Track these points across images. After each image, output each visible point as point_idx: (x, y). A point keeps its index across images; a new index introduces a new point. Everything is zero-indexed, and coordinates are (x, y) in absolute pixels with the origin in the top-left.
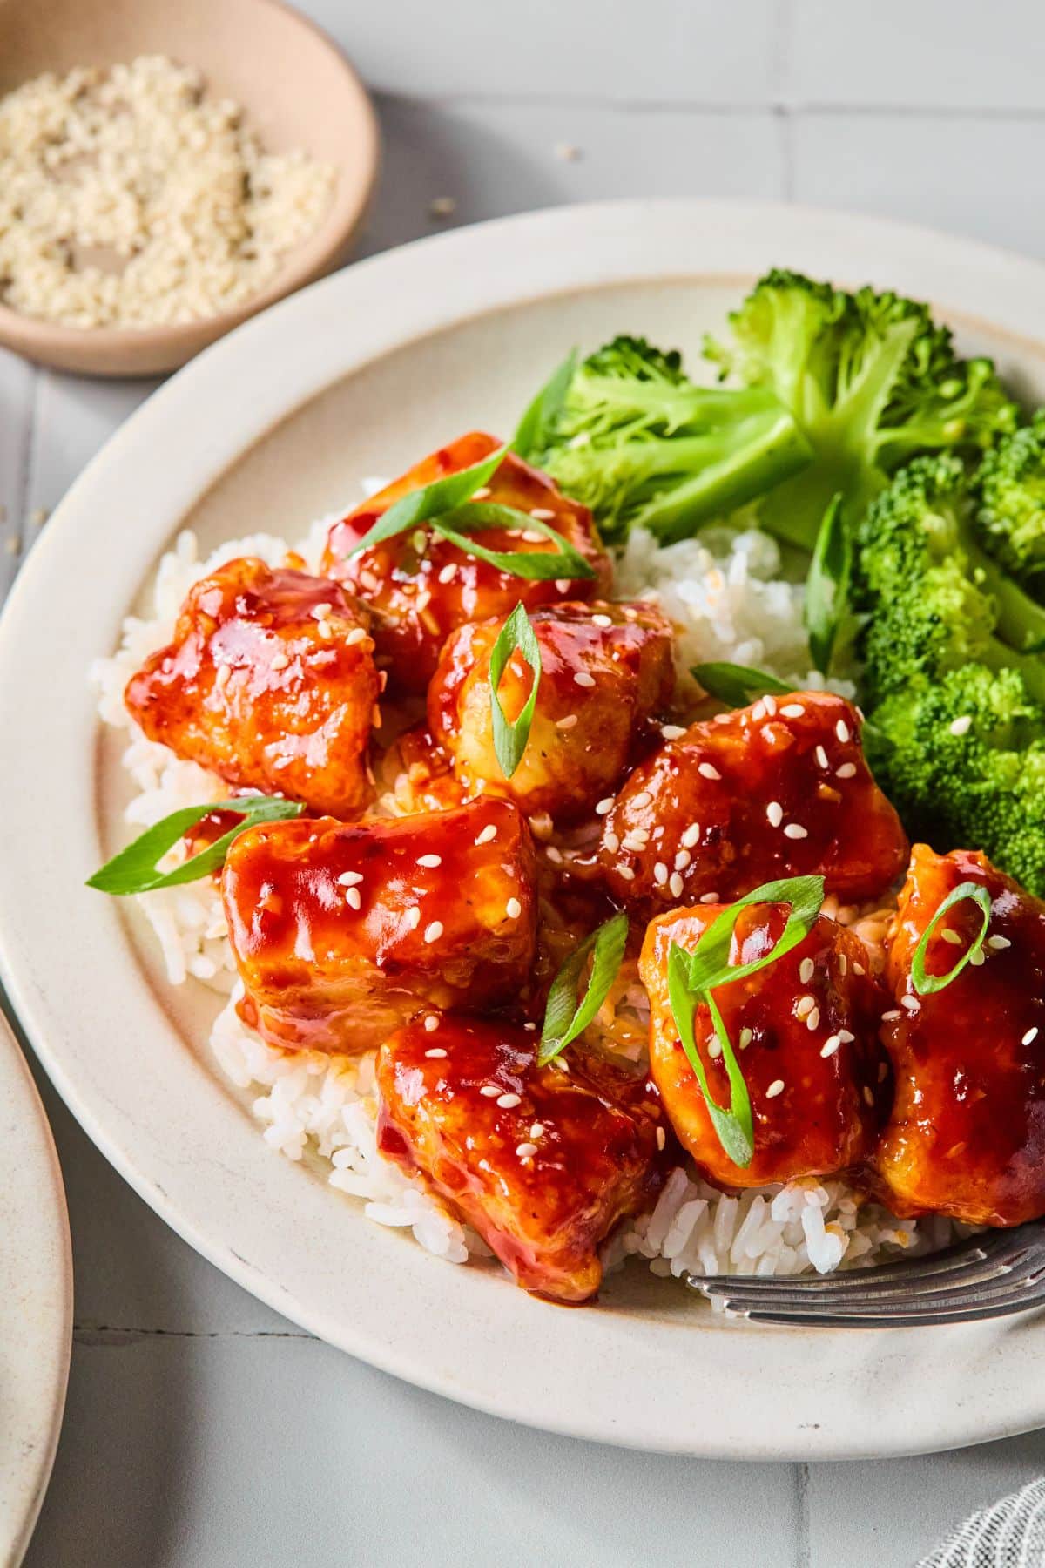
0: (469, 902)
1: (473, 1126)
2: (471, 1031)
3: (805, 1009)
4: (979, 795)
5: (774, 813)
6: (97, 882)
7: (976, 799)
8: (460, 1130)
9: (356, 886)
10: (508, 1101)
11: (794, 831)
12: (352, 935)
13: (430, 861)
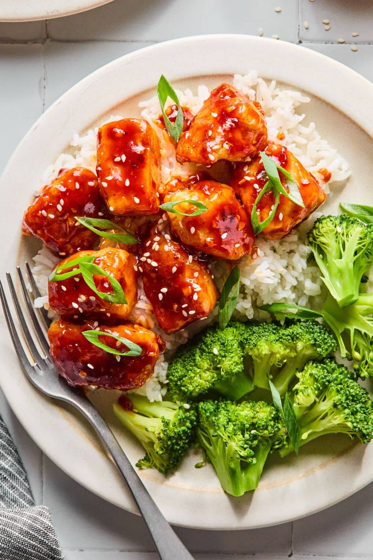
0: (114, 195)
1: (52, 197)
2: (89, 196)
3: (82, 298)
4: (195, 356)
5: (164, 290)
6: (162, 78)
7: (194, 355)
8: (51, 193)
9: (121, 160)
10: (59, 208)
11: (161, 296)
12: (108, 159)
13: (127, 183)
